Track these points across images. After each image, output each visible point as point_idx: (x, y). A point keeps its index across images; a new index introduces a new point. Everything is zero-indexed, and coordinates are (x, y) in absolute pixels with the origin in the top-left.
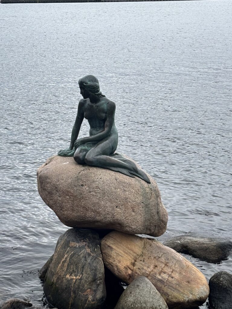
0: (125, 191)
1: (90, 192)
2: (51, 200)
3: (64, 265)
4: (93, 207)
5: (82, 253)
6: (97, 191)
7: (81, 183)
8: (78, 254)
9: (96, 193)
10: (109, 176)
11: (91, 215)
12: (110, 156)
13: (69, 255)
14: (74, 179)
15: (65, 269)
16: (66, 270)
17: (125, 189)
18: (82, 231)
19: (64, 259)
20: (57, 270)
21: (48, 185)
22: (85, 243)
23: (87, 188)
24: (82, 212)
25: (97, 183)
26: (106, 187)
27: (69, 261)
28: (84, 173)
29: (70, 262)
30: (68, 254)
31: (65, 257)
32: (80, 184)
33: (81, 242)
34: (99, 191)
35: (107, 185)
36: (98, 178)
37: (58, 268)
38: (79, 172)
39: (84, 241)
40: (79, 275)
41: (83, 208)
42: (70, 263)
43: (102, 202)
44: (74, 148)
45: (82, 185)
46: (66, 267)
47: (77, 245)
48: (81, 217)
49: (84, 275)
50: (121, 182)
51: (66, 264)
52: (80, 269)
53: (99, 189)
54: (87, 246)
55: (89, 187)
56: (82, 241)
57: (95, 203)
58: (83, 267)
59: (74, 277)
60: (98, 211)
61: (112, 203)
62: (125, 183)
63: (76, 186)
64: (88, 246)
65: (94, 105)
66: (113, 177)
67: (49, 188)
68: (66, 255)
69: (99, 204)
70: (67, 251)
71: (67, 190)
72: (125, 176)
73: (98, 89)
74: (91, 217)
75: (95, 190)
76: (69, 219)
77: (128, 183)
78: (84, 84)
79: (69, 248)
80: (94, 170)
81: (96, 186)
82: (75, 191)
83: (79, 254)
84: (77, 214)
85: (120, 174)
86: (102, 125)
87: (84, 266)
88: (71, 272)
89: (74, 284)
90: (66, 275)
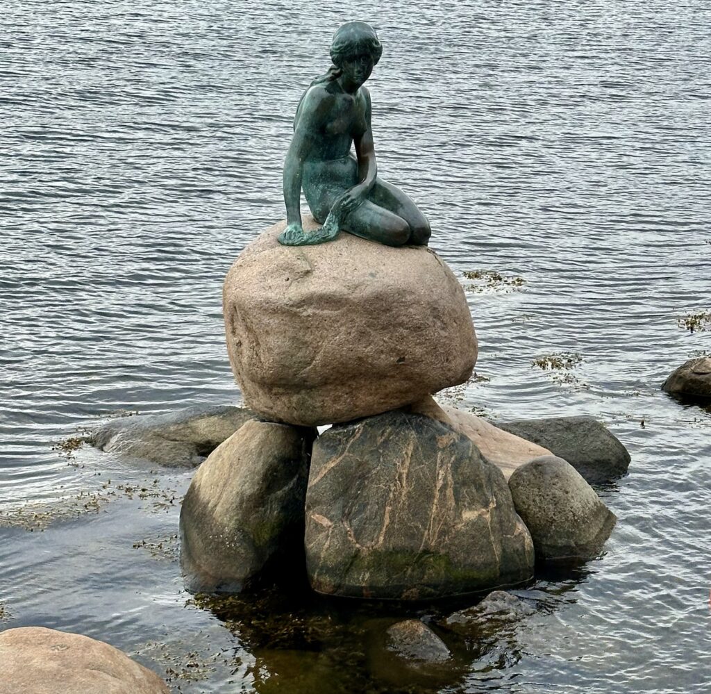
3: (445, 495)
5: (473, 450)
13: (447, 469)
15: (452, 503)
16: (454, 504)
19: (441, 482)
20: (433, 516)
27: (452, 482)
29: (456, 483)
30: (444, 467)
31: (439, 479)
37: (433, 511)
42: (457, 486)
46: (453, 498)
47: (454, 437)
49: (499, 496)
51: (450, 492)
52: (486, 486)
58: (489, 480)
59: (484, 510)
68: (440, 472)
70: (439, 461)
79: (439, 454)
83: (470, 455)
88: (469, 504)
89: (491, 522)
90: (460, 516)
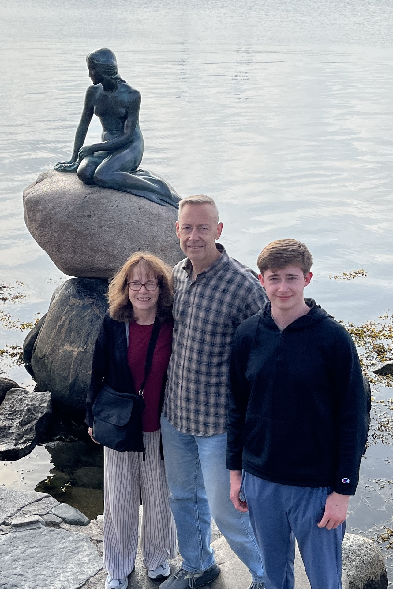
0: (152, 225)
1: (101, 226)
2: (43, 237)
3: (60, 330)
4: (105, 248)
5: (87, 315)
6: (111, 225)
7: (87, 212)
8: (81, 316)
9: (109, 227)
10: (129, 203)
11: (101, 260)
12: (130, 173)
13: (68, 317)
14: (77, 206)
16: (63, 337)
17: (152, 222)
18: (88, 282)
19: (61, 322)
20: (51, 338)
21: (38, 214)
22: (92, 301)
23: (96, 221)
24: (88, 256)
25: (111, 212)
26: (125, 219)
27: (68, 325)
28: (92, 197)
29: (69, 327)
30: (67, 315)
31: (62, 320)
32: (86, 215)
33: (86, 298)
34: (114, 225)
35: (125, 216)
36: (112, 206)
37: (52, 335)
38: (85, 196)
39: (90, 298)
40: (82, 346)
41: (90, 249)
42: (69, 329)
43: (119, 241)
44: (78, 160)
45: (89, 216)
46: (64, 334)
47: (81, 303)
48: (87, 263)
49: (88, 347)
50: (146, 213)
51: (64, 330)
52: (84, 338)
53: (114, 221)
54: (94, 305)
55: (99, 218)
56: (88, 297)
57: (107, 243)
58: (88, 335)
59: (76, 349)
60: (112, 254)
61: (132, 244)
62: (153, 214)
63: (80, 216)
64: (97, 305)
65: (110, 95)
66: (135, 204)
67: (40, 219)
68: (63, 317)
69: (114, 244)
70: (65, 311)
71: (67, 222)
72: (153, 203)
73: (116, 70)
74: (101, 264)
75: (108, 223)
76: (69, 265)
77: (156, 214)
78: (95, 62)
79: (68, 307)
80: (107, 193)
81: (110, 218)
82: (78, 223)
83: (83, 316)
84: (81, 258)
85: (146, 200)
86: (121, 125)
87: (89, 333)
88: (71, 342)
89: (76, 358)
90: (63, 345)
